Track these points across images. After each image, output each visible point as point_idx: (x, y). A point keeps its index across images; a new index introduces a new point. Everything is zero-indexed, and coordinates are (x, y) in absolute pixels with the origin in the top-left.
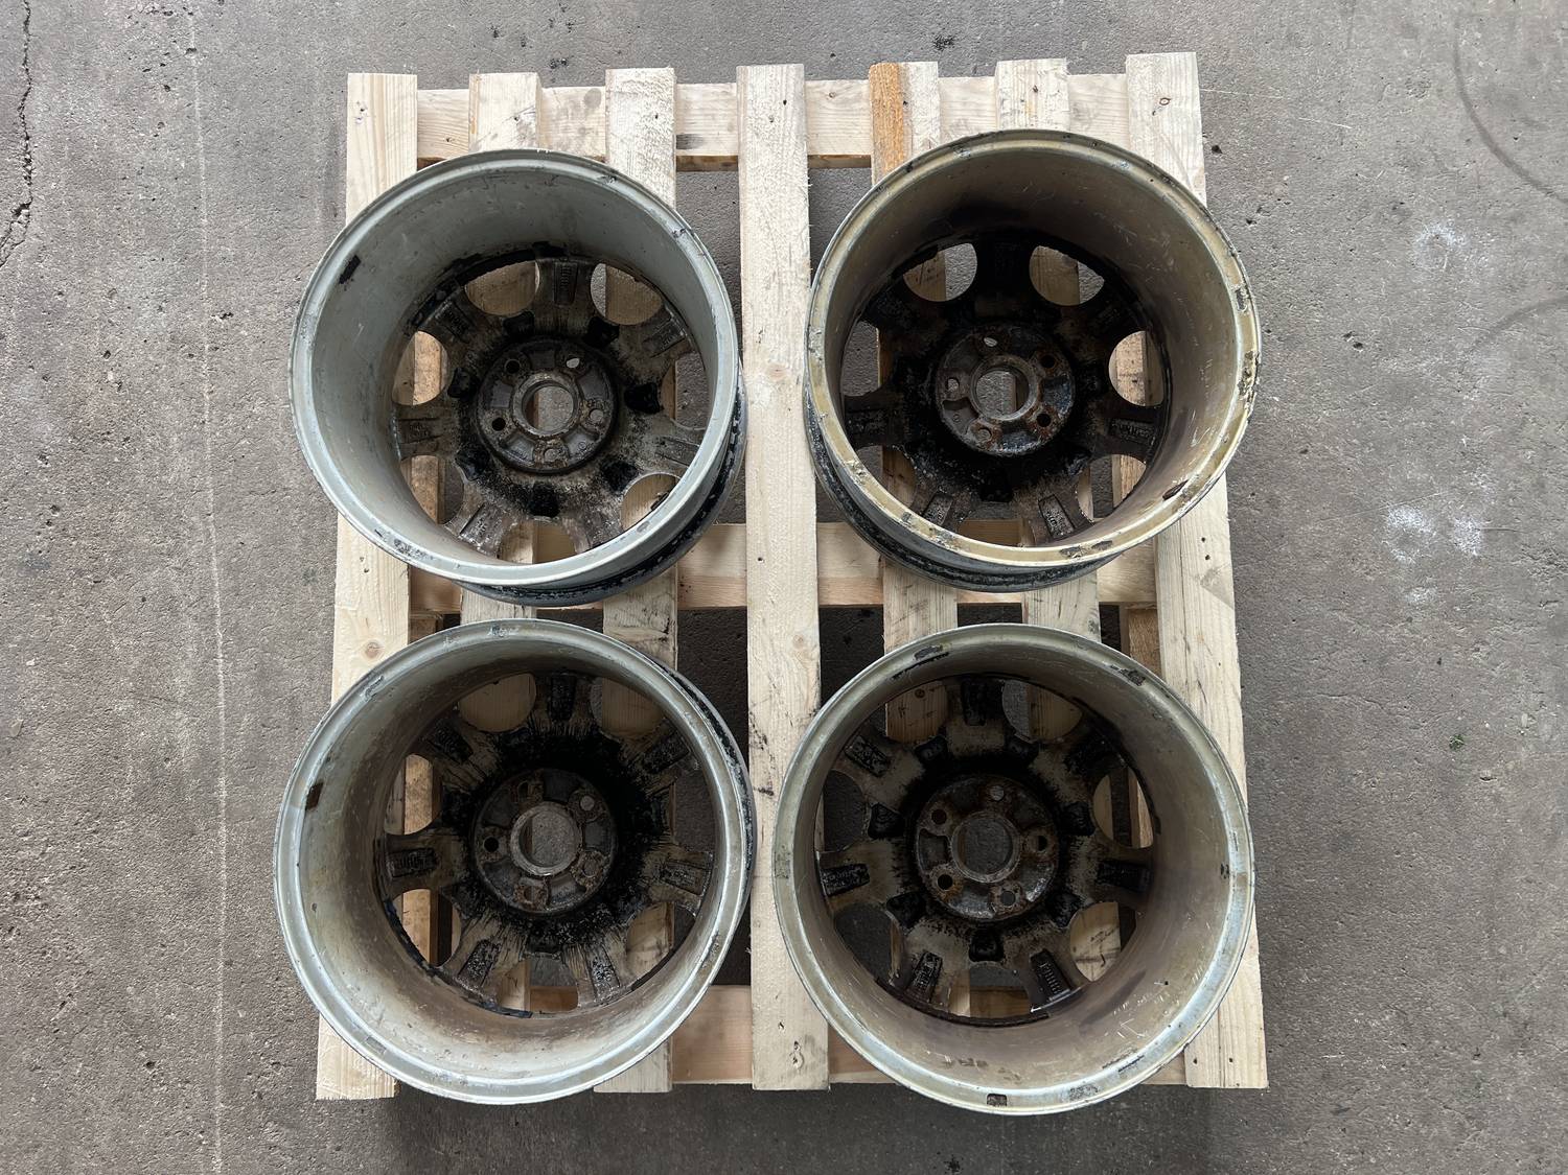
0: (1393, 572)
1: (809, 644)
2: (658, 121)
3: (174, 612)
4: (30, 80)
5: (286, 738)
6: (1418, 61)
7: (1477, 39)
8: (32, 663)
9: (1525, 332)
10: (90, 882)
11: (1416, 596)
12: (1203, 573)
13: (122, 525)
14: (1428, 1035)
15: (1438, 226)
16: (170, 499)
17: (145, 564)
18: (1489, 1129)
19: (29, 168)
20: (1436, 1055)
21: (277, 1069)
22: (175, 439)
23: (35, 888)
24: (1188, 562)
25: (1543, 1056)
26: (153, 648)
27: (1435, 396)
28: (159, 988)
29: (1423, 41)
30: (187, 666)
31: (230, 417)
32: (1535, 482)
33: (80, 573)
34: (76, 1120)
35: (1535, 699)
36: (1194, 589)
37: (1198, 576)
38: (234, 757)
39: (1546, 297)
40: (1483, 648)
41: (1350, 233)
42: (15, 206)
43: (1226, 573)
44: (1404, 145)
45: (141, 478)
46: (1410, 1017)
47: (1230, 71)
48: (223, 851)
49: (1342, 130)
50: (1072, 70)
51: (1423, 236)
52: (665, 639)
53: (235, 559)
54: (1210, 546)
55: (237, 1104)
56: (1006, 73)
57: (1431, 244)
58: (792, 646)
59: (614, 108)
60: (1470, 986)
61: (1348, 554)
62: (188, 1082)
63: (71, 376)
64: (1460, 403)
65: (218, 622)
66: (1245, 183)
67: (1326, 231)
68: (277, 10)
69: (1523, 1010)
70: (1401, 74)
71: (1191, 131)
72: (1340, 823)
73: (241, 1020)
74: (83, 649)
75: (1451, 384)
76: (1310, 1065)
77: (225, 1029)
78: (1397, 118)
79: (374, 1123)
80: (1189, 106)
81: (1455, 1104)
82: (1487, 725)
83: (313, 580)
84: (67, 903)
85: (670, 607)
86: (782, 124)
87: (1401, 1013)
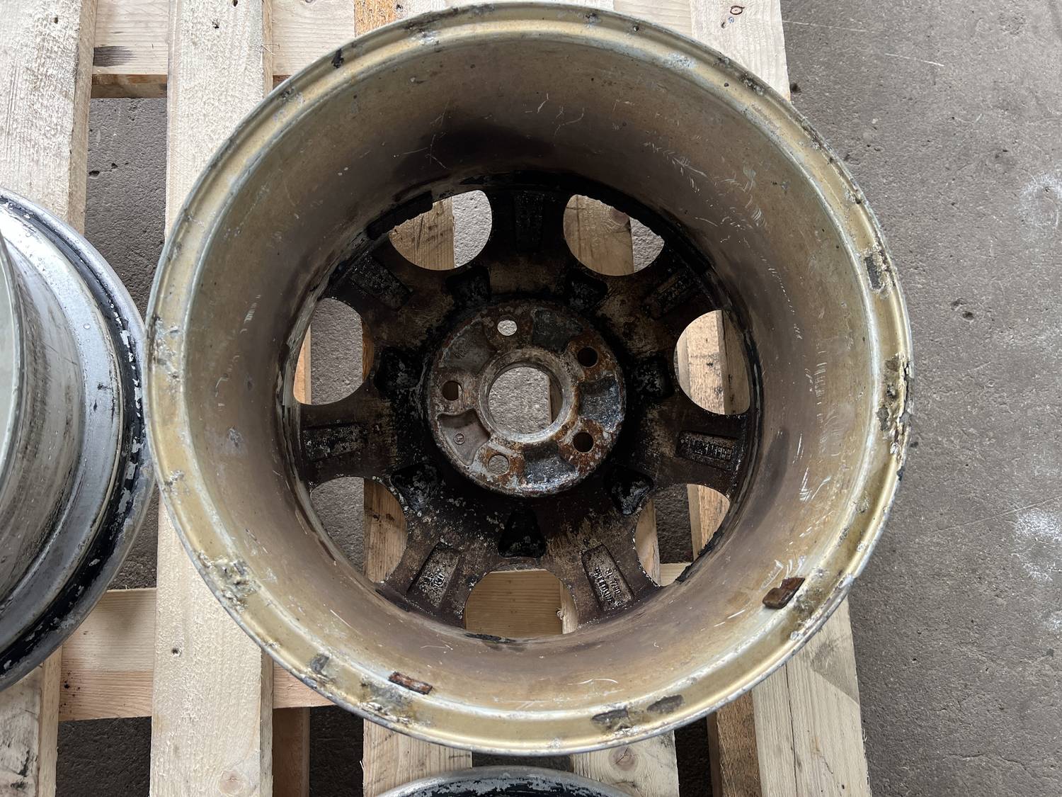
0: (1028, 593)
2: (58, 26)
11: (1056, 622)
15: (1046, 176)
36: (802, 674)
41: (950, 184)
43: (845, 648)
44: (1002, 85)
49: (933, 68)
51: (1032, 188)
52: (20, 786)
57: (1039, 197)
58: (217, 788)
61: (974, 571)
67: (923, 182)
70: (992, 9)
71: (772, 48)
78: (992, 56)
80: (768, 18)
85: (31, 732)
86: (231, 30)
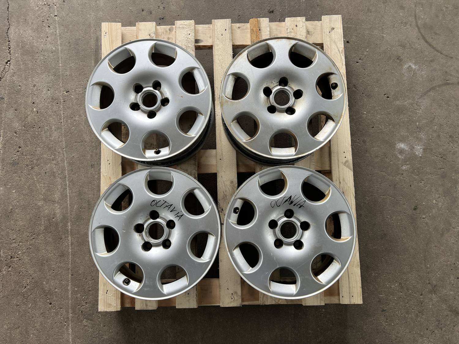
0: (398, 161)
1: (234, 183)
2: (190, 35)
3: (54, 176)
4: (9, 25)
5: (87, 212)
6: (405, 16)
7: (421, 10)
8: (14, 191)
9: (434, 93)
10: (32, 253)
11: (404, 168)
12: (344, 161)
13: (39, 152)
14: (408, 289)
15: (410, 63)
16: (52, 145)
17: (46, 163)
18: (425, 315)
19: (10, 50)
20: (410, 295)
21: (86, 304)
22: (54, 127)
23: (17, 255)
24: (340, 158)
25: (440, 295)
26: (49, 187)
27: (409, 111)
28: (53, 282)
29: (406, 11)
30: (58, 192)
31: (69, 121)
32: (437, 135)
33: (27, 165)
34: (30, 320)
35: (437, 196)
36: (341, 166)
37: (343, 163)
38: (72, 217)
39: (440, 83)
40: (423, 182)
41: (385, 65)
42: (6, 61)
43: (351, 162)
44: (400, 40)
45: (44, 138)
46: (403, 285)
47: (351, 20)
48: (70, 244)
49: (383, 36)
50: (307, 20)
51: (406, 66)
53: (71, 161)
54: (346, 154)
55: (75, 314)
56: (288, 21)
57: (408, 68)
58: (229, 183)
59: (177, 32)
60: (419, 276)
61: (385, 156)
62: (61, 308)
63: (23, 109)
64: (416, 113)
65: (67, 179)
66: (356, 52)
67: (379, 65)
68: (80, 4)
69: (434, 282)
70: (400, 20)
71: (340, 37)
72: (383, 231)
73: (76, 291)
74: (29, 188)
75: (414, 108)
76: (375, 298)
77: (72, 293)
78: (398, 33)
79: (114, 319)
80: (340, 31)
81: (416, 308)
82: (424, 203)
83: (94, 167)
84: (26, 259)
85: (195, 173)
86: (225, 36)
87: (400, 283)
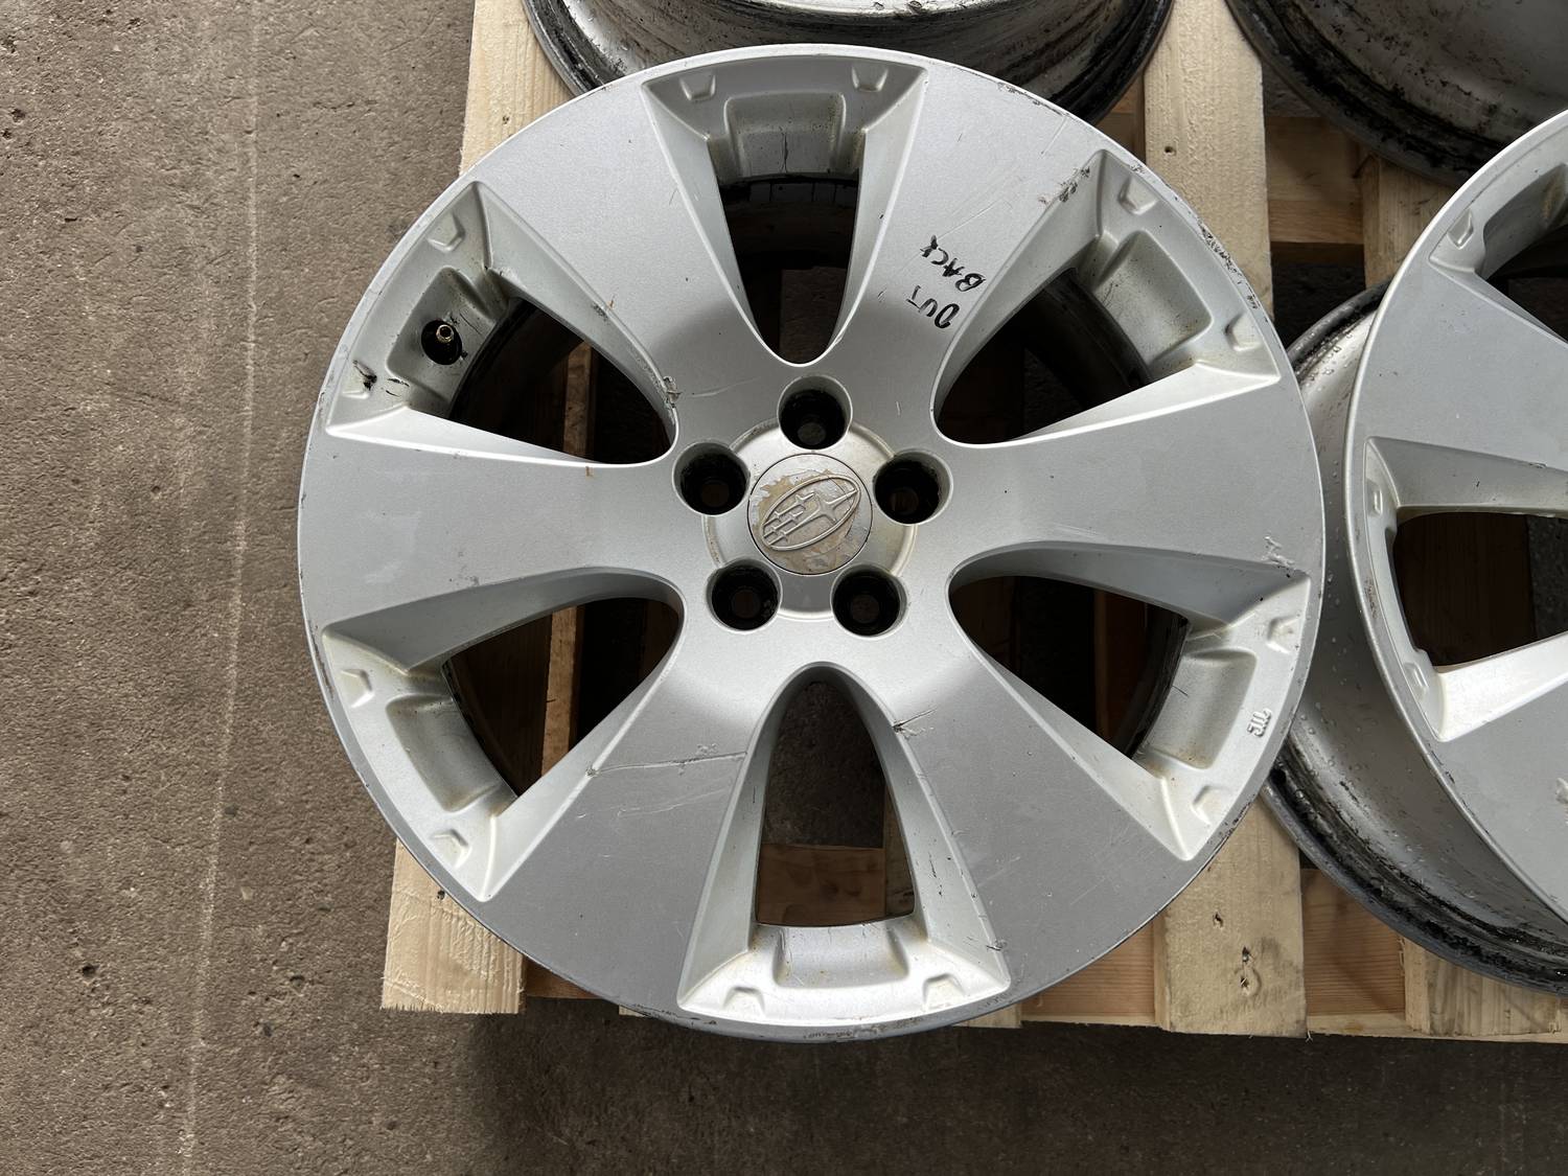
3: (184, 270)
13: (116, 140)
16: (191, 108)
17: (146, 198)
21: (298, 988)
26: (148, 321)
28: (115, 845)
30: (198, 351)
33: (45, 205)
38: (263, 488)
45: (149, 75)
55: (227, 1042)
62: (148, 1002)
65: (252, 288)
77: (218, 917)
